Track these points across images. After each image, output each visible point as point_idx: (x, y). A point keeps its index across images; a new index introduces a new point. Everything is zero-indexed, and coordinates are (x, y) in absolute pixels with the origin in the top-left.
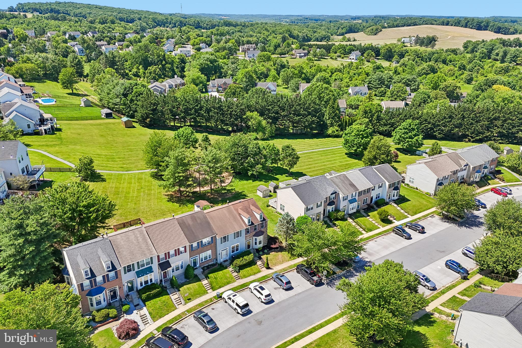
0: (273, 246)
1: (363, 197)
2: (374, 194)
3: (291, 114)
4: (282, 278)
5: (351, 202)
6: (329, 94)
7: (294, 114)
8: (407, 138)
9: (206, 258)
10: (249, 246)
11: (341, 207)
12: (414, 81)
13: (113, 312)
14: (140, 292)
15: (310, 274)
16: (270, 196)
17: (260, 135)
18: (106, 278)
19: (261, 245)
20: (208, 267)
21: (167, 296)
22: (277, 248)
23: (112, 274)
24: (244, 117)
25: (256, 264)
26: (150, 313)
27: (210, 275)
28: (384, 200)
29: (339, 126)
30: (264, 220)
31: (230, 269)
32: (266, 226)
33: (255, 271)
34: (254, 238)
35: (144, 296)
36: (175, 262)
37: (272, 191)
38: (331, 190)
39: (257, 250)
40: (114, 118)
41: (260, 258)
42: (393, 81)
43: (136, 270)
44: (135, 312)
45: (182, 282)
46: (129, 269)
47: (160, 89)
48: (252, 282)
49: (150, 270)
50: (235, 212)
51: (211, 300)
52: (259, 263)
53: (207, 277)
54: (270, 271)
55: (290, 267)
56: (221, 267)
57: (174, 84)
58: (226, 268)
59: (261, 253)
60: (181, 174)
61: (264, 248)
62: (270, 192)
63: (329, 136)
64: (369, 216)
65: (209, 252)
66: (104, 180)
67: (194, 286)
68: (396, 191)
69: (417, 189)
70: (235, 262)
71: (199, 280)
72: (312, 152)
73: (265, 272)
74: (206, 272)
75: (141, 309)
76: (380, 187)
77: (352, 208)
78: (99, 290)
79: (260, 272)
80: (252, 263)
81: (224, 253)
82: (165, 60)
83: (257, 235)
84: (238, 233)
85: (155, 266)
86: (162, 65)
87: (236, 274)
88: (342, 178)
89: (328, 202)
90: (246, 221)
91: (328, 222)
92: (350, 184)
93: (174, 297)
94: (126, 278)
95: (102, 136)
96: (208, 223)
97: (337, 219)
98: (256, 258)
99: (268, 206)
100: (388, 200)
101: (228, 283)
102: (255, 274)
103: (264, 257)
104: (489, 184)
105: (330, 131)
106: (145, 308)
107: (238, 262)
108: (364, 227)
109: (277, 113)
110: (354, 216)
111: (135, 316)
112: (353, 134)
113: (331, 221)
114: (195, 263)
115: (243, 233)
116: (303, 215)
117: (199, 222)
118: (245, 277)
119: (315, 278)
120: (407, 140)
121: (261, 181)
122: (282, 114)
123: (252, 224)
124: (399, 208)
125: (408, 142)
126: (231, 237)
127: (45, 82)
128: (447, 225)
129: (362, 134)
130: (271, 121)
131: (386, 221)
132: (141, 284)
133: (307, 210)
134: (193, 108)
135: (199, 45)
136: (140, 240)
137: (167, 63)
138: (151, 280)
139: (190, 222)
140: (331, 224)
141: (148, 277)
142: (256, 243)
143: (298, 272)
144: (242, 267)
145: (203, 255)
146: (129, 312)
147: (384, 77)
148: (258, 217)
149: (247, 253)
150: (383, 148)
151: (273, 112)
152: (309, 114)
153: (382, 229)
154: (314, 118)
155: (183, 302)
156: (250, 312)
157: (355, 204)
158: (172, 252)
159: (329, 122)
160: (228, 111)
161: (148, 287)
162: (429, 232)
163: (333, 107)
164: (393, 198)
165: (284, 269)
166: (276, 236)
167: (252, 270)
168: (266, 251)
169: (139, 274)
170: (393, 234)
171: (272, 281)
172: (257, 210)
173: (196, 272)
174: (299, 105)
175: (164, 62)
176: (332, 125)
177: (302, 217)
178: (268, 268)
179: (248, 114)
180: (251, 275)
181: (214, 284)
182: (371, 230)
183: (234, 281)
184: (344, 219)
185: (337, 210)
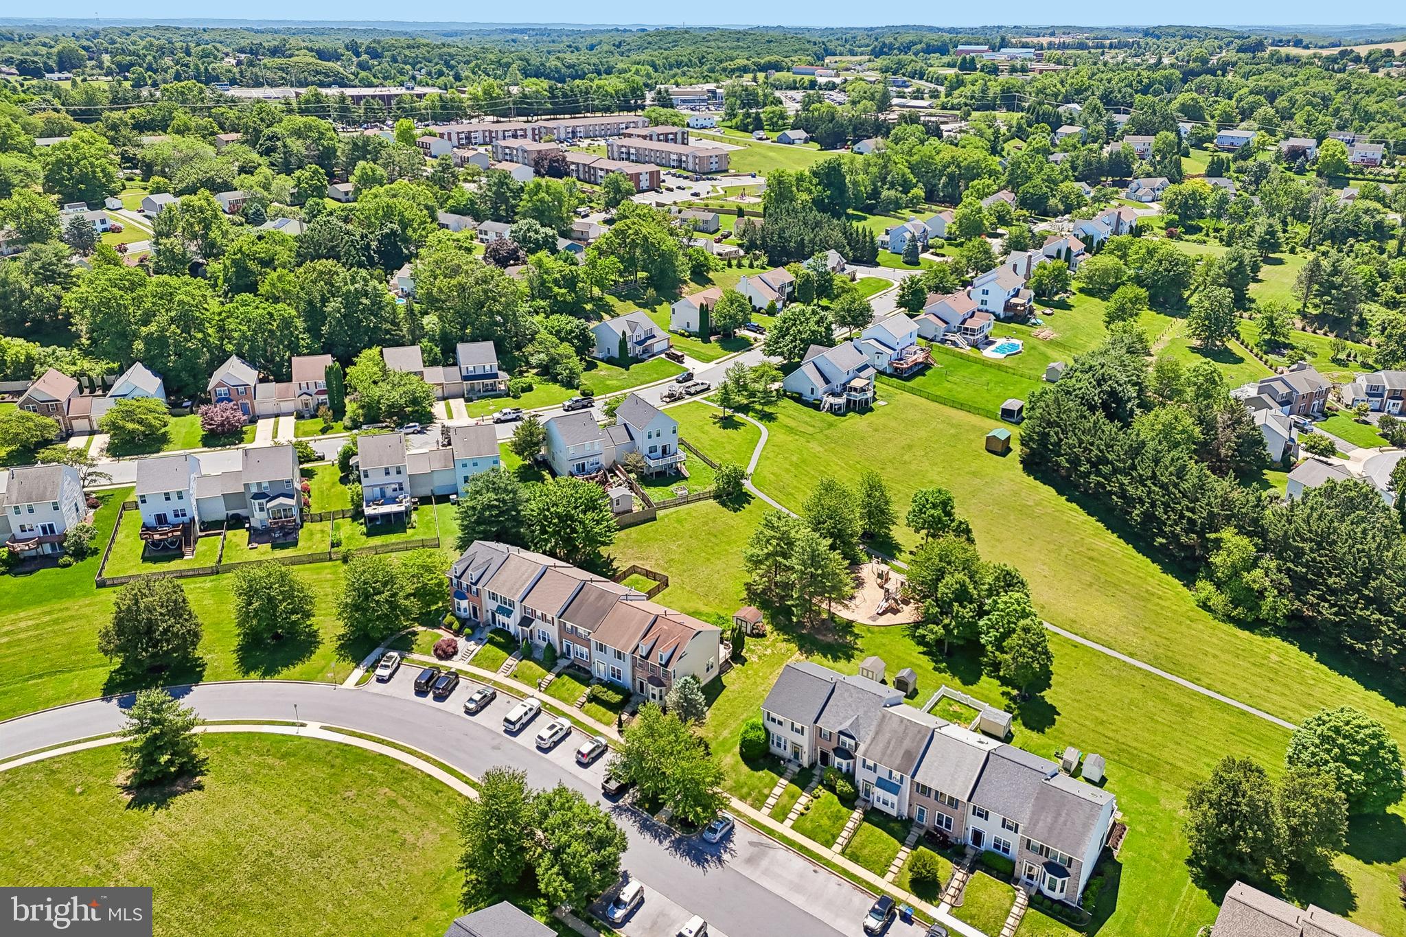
2: (987, 831)
5: (884, 784)
10: (642, 689)
11: (860, 778)
13: (456, 625)
18: (469, 588)
21: (506, 655)
24: (1213, 536)
26: (476, 655)
27: (563, 676)
28: (1010, 866)
31: (588, 690)
33: (604, 719)
35: (490, 635)
36: (538, 625)
43: (499, 602)
44: (470, 642)
45: (537, 656)
46: (493, 597)
49: (508, 613)
50: (646, 626)
51: (518, 692)
53: (558, 675)
58: (585, 684)
64: (912, 847)
65: (586, 650)
67: (537, 669)
71: (549, 671)
74: (570, 671)
75: (476, 644)
76: (1003, 825)
77: (893, 804)
78: (463, 597)
79: (608, 724)
81: (601, 667)
83: (652, 681)
84: (620, 653)
85: (516, 613)
87: (584, 700)
89: (834, 744)
91: (816, 779)
93: (511, 661)
94: (490, 604)
96: (604, 614)
97: (832, 789)
100: (1017, 875)
101: (563, 700)
102: (600, 721)
106: (478, 646)
107: (598, 689)
108: (856, 844)
110: (874, 816)
111: (461, 642)
114: (569, 651)
118: (587, 713)
123: (647, 658)
124: (1016, 911)
126: (611, 653)
130: (1287, 581)
131: (925, 887)
132: (499, 623)
133: (769, 718)
136: (525, 577)
138: (509, 626)
140: (811, 785)
141: (507, 620)
144: (593, 699)
146: (469, 638)
149: (618, 689)
153: (879, 881)
155: (508, 672)
157: (892, 799)
158: (538, 613)
161: (503, 632)
167: (604, 714)
169: (500, 610)
170: (868, 900)
173: (558, 660)
179: (1228, 533)
181: (552, 687)
182: (854, 858)
183: (571, 705)
184: (849, 801)
185: (850, 777)
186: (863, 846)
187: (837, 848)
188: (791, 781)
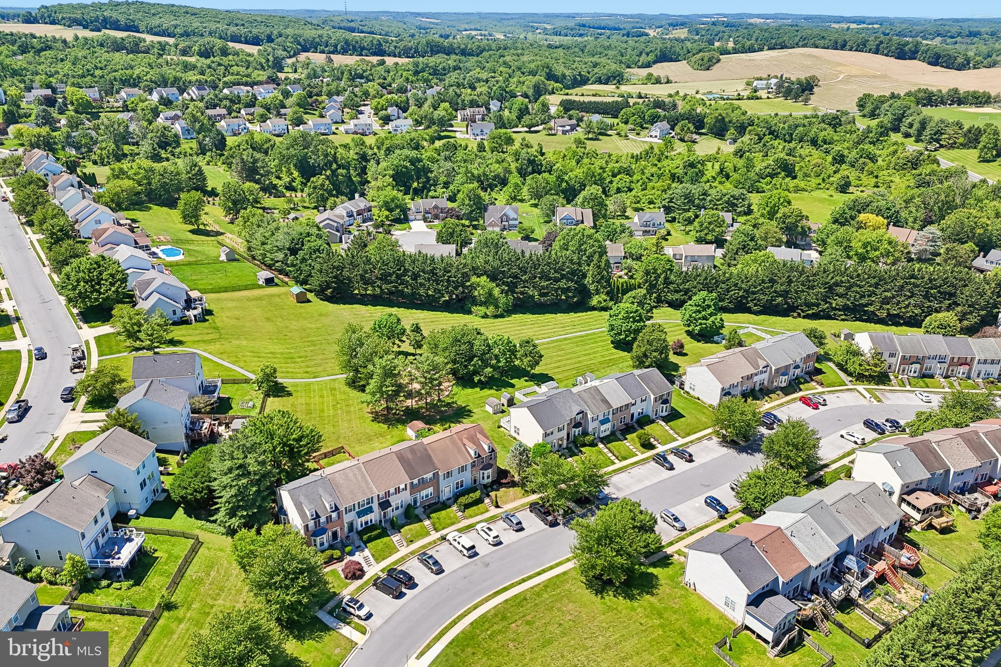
0: (504, 481)
1: (620, 415)
2: (636, 410)
3: (536, 277)
4: (512, 519)
5: (603, 422)
6: (593, 246)
7: (540, 278)
8: (700, 319)
9: (427, 496)
10: (475, 481)
11: (590, 430)
12: (743, 200)
13: (337, 553)
14: (360, 534)
15: (544, 513)
16: (503, 412)
17: (491, 310)
18: (329, 519)
19: (490, 480)
20: (429, 506)
21: (388, 538)
22: (508, 483)
23: (334, 515)
24: (468, 284)
25: (483, 502)
26: (373, 555)
27: (432, 515)
28: (648, 416)
29: (608, 293)
30: (493, 450)
31: (455, 508)
32: (496, 457)
33: (482, 510)
34: (482, 472)
35: (365, 537)
36: (395, 501)
37: (506, 404)
38: (576, 409)
39: (485, 486)
40: (277, 285)
41: (488, 496)
42: (709, 198)
43: (357, 510)
44: (357, 553)
45: (403, 522)
46: (350, 509)
47: (335, 225)
48: (478, 523)
49: (370, 510)
50: (459, 443)
51: (435, 542)
52: (487, 501)
53: (429, 518)
54: (499, 510)
55: (523, 505)
56: (445, 506)
57: (354, 210)
58: (450, 507)
59: (489, 489)
60: (390, 388)
61: (493, 483)
62: (503, 405)
63: (593, 309)
64: (626, 439)
65: (430, 490)
66: (289, 394)
67: (416, 526)
68: (665, 406)
69: (699, 399)
70: (460, 500)
71: (421, 521)
72: (566, 339)
73: (493, 511)
74: (428, 511)
75: (363, 551)
76: (642, 401)
77: (606, 429)
78: (323, 531)
79: (487, 511)
80: (479, 501)
81: (447, 490)
82: (336, 161)
83: (485, 468)
84: (463, 467)
85: (375, 506)
86: (331, 170)
87: (460, 514)
88: (592, 391)
89: (573, 424)
90: (472, 453)
91: (573, 448)
92: (602, 400)
93: (396, 538)
94: (347, 518)
95: (268, 319)
96: (430, 457)
97: (584, 445)
98: (483, 496)
99: (499, 427)
100: (654, 417)
101: (453, 524)
102: (482, 513)
103: (493, 494)
104: (801, 390)
105: (594, 301)
106: (366, 550)
107: (463, 500)
108: (617, 454)
109: (516, 277)
110: (606, 440)
111: (358, 557)
112: (620, 316)
113: (577, 447)
114: (415, 502)
115: (469, 467)
116: (541, 441)
117: (419, 455)
118: (471, 517)
119: (550, 518)
120: (700, 321)
121: (491, 388)
122: (523, 278)
123: (479, 456)
124: (667, 428)
125: (701, 324)
126: (456, 473)
127: (150, 208)
128: (725, 450)
129: (633, 317)
130: (506, 288)
131: (647, 446)
132: (362, 525)
133: (546, 435)
134: (394, 272)
135: (386, 110)
136: (359, 478)
137: (339, 167)
138: (371, 521)
139: (410, 456)
140: (576, 451)
141: (368, 518)
142: (483, 478)
143: (531, 511)
144: (467, 506)
145: (424, 493)
146: (351, 554)
147: (693, 191)
148: (486, 448)
149: (473, 490)
150: (654, 344)
151: (510, 277)
152: (563, 277)
153: (641, 457)
154: (570, 284)
155: (405, 544)
156: (476, 554)
157: (608, 426)
158: (392, 490)
159: (592, 288)
160: (444, 276)
161: (369, 528)
162: (699, 460)
163: (599, 267)
164: (661, 414)
165: (516, 509)
166: (508, 468)
167: (479, 509)
168: (495, 487)
169: (360, 514)
170: (653, 463)
171: (501, 521)
172: (485, 440)
173: (417, 512)
174: (548, 264)
175: (334, 166)
176: (598, 292)
177: (539, 445)
178: (497, 506)
179: (474, 279)
180: (477, 515)
181: (437, 525)
182: (625, 459)
183: (459, 522)
184: (593, 444)
185: (585, 433)
186: (620, 453)
187: (616, 461)
188: (571, 457)
